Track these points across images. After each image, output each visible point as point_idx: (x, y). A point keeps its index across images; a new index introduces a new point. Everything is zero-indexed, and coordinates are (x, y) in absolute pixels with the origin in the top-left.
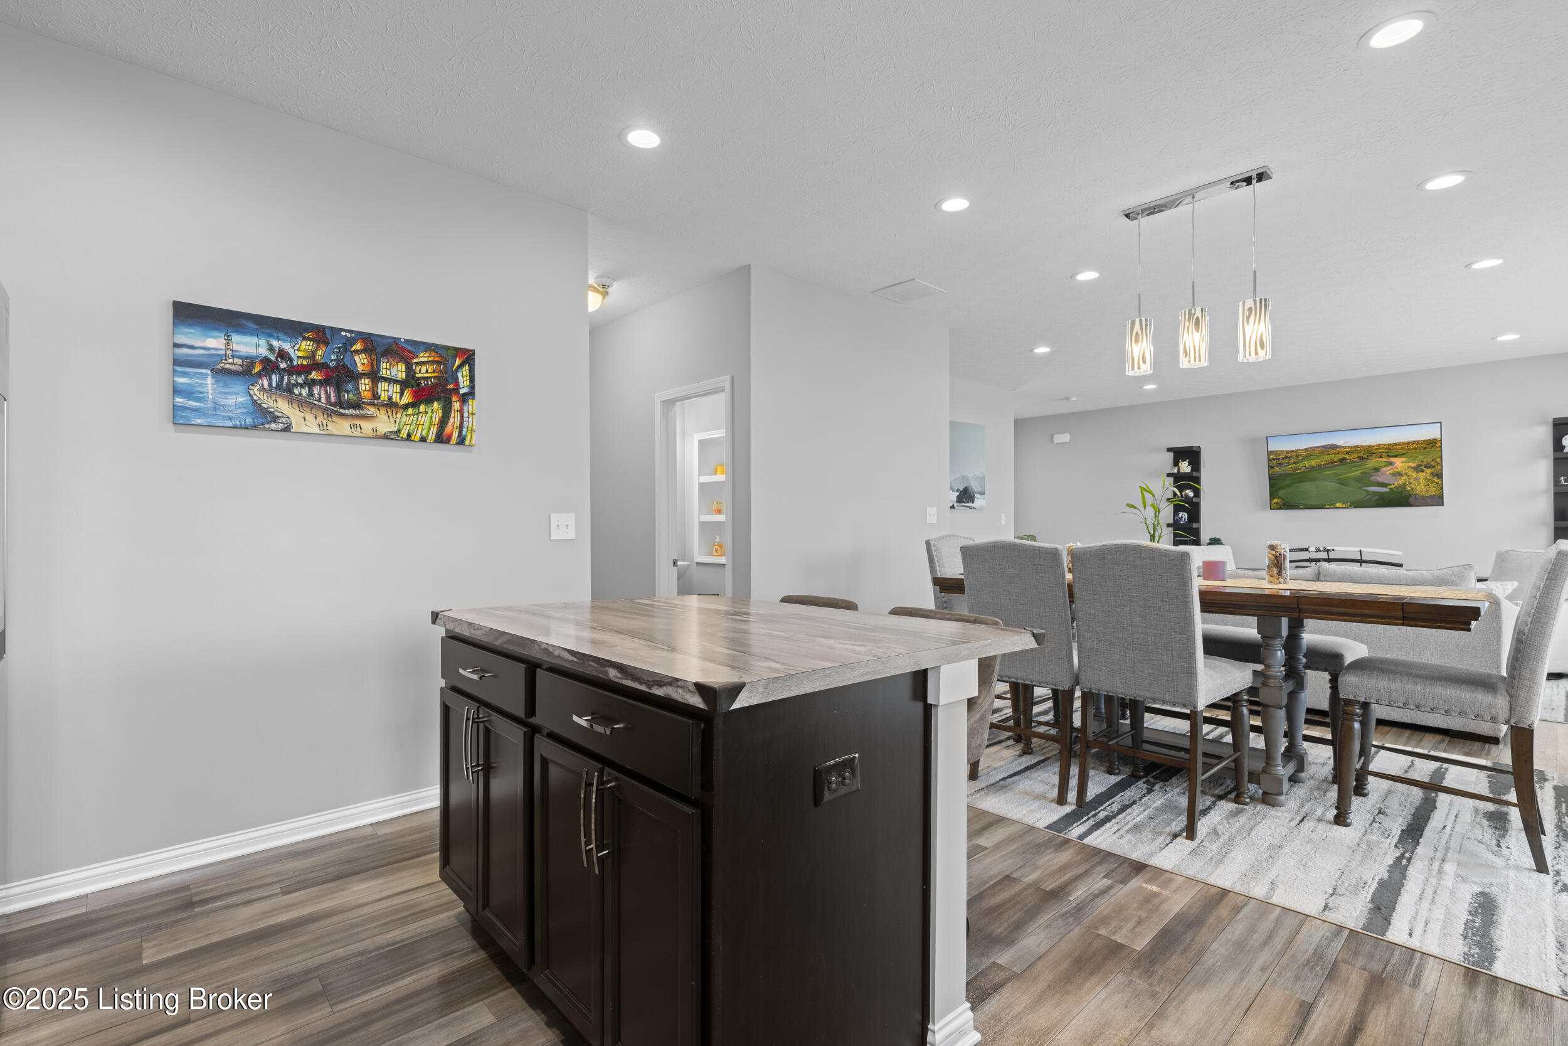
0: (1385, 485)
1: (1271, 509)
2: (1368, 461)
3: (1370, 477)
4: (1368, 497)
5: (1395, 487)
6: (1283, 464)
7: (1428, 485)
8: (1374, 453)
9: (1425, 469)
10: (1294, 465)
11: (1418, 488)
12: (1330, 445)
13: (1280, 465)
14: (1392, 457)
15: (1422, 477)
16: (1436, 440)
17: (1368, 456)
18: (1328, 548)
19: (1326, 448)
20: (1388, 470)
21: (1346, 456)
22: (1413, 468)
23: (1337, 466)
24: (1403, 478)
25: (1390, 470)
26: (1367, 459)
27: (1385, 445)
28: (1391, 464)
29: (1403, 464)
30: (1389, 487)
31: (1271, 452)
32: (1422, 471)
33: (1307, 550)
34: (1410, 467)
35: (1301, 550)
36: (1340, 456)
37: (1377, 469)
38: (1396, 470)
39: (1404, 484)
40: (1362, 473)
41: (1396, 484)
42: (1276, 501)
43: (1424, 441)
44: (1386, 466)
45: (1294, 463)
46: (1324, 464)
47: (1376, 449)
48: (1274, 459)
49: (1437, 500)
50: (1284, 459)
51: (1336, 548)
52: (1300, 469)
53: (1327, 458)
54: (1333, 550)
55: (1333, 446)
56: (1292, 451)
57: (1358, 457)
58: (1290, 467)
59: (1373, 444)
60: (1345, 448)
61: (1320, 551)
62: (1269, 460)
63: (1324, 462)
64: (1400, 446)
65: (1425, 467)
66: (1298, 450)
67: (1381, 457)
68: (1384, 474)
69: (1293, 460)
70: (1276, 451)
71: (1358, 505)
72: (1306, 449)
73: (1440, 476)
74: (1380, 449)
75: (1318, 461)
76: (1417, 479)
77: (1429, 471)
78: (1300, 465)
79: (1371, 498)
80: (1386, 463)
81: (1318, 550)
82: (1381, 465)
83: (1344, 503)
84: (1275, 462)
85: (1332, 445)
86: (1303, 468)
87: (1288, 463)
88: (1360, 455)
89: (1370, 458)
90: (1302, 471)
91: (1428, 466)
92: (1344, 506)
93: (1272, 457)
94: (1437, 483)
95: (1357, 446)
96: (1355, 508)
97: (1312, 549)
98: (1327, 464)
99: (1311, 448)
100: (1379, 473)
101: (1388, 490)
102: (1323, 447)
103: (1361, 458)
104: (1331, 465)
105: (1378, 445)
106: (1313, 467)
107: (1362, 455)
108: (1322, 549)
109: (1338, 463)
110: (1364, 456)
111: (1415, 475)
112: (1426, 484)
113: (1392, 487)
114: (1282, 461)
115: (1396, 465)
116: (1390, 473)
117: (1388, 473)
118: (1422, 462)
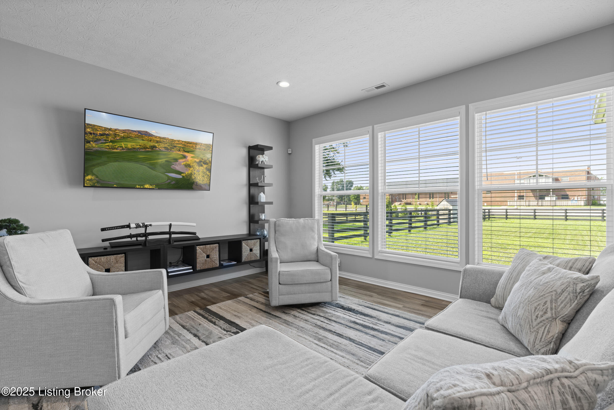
0: (179, 173)
1: (84, 186)
2: (171, 152)
3: (171, 165)
4: (169, 181)
5: (186, 175)
6: (100, 140)
7: (204, 176)
8: (175, 147)
9: (203, 165)
10: (111, 144)
11: (198, 178)
12: (144, 131)
13: (96, 141)
14: (186, 152)
15: (201, 170)
16: (210, 145)
17: (171, 148)
18: (146, 224)
19: (141, 134)
20: (182, 162)
21: (156, 145)
22: (197, 162)
23: (148, 152)
24: (191, 169)
25: (184, 162)
26: (170, 150)
27: (183, 142)
28: (185, 157)
29: (192, 159)
30: (182, 174)
31: (88, 124)
32: (202, 166)
33: (128, 226)
34: (195, 162)
35: (123, 227)
36: (152, 144)
37: (176, 160)
38: (188, 163)
39: (191, 174)
40: (166, 161)
41: (187, 173)
42: (89, 177)
43: (205, 144)
44: (181, 158)
45: (111, 141)
46: (138, 148)
47: (177, 144)
48: (91, 134)
49: (207, 188)
50: (101, 135)
51: (153, 224)
52: (117, 149)
53: (141, 142)
54: (151, 225)
55: (147, 134)
56: (110, 129)
57: (165, 148)
58: (107, 144)
59: (175, 139)
60: (156, 137)
61: (140, 227)
62: (85, 133)
63: (139, 147)
64: (191, 145)
65: (203, 163)
66: (116, 130)
67: (180, 151)
68: (180, 164)
69: (110, 138)
70: (94, 126)
71: (160, 187)
72: (123, 130)
73: (210, 170)
74: (179, 144)
75: (134, 144)
76: (198, 171)
77: (205, 166)
78: (117, 145)
79: (170, 182)
80: (182, 156)
81: (138, 226)
82: (179, 157)
83: (151, 185)
84: (91, 136)
85: (147, 132)
86: (119, 148)
87: (105, 140)
88: (166, 146)
89: (172, 150)
90: (118, 151)
91: (205, 163)
92: (151, 187)
93: (88, 130)
94: (208, 175)
95: (164, 138)
96: (159, 189)
97: (133, 225)
98: (142, 148)
99: (128, 130)
100: (177, 163)
101: (181, 177)
102: (139, 132)
103: (166, 149)
104: (144, 150)
105: (179, 141)
106: (129, 149)
107: (167, 146)
108: (141, 225)
109: (150, 150)
110: (169, 147)
111: (197, 168)
112: (203, 175)
113: (184, 175)
114: (100, 137)
115: (188, 158)
116: (184, 164)
117: (182, 164)
118: (202, 159)
